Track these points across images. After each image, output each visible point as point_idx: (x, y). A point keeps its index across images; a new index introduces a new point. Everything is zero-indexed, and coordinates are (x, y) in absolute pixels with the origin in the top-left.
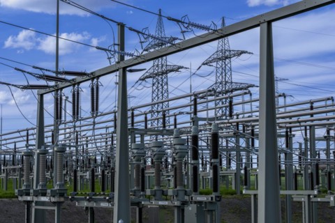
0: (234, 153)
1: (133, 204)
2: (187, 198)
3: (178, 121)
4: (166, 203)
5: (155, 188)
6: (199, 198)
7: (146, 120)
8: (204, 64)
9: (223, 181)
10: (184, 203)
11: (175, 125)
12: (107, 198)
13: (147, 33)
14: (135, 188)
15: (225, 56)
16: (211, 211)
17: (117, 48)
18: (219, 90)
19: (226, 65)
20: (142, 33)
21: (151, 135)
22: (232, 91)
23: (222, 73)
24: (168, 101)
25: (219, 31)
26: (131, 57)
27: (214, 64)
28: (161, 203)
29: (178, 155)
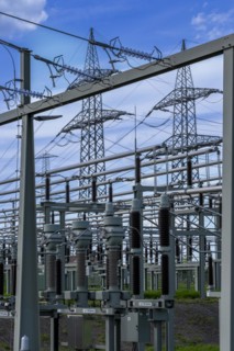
0: (196, 238)
1: (43, 313)
2: (123, 303)
3: (114, 192)
4: (93, 311)
5: (78, 289)
6: (143, 303)
7: (68, 191)
8: (155, 108)
9: (184, 278)
10: (120, 311)
11: (111, 196)
12: (6, 304)
13: (60, 63)
14: (49, 289)
15: (186, 97)
16: (158, 323)
17: (19, 86)
18: (178, 146)
19: (187, 110)
20: (53, 64)
21: (79, 212)
22: (196, 148)
23: (182, 121)
24: (104, 161)
25: (166, 61)
26: (39, 99)
27: (171, 108)
28: (85, 311)
29: (111, 240)
